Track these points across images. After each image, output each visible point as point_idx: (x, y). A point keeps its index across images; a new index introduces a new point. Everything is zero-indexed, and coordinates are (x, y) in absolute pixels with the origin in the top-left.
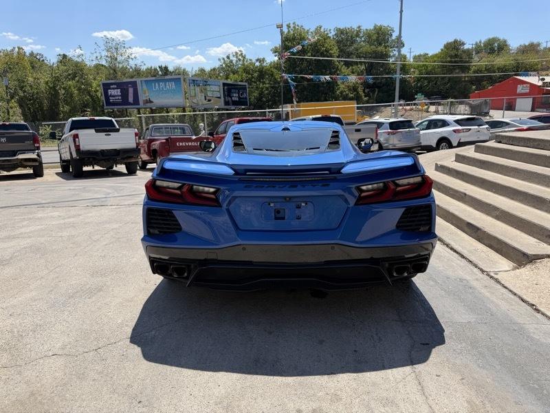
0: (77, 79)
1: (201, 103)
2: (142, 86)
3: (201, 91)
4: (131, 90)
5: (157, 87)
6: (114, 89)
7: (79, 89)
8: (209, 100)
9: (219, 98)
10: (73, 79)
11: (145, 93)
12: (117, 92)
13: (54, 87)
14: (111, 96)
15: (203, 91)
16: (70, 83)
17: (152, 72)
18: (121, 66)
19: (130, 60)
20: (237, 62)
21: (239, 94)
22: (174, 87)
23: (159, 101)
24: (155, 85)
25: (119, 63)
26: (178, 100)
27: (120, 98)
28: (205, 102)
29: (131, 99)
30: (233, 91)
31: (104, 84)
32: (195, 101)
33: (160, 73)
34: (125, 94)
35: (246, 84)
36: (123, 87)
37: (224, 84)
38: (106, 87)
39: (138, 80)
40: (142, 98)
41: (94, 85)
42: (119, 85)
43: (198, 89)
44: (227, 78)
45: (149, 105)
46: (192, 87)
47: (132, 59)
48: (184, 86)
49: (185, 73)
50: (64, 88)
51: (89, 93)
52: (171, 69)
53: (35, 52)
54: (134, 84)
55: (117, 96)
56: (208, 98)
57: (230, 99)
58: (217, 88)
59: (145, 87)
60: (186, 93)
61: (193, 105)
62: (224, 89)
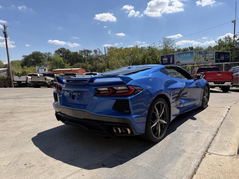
0: (152, 55)
1: (202, 62)
2: (176, 56)
3: (203, 57)
4: (172, 58)
5: (182, 56)
6: (165, 58)
7: (152, 59)
8: (207, 60)
9: (213, 59)
10: (151, 55)
11: (177, 59)
12: (165, 59)
13: (144, 59)
14: (164, 61)
16: (149, 57)
18: (169, 48)
19: (173, 46)
20: (226, 41)
21: (225, 56)
22: (190, 55)
23: (182, 62)
26: (191, 61)
27: (167, 61)
28: (205, 61)
29: (171, 62)
30: (221, 55)
31: (161, 56)
32: (199, 61)
33: (189, 50)
34: (169, 60)
35: (230, 52)
36: (168, 57)
37: (216, 52)
38: (162, 57)
39: (175, 54)
40: (176, 61)
41: (158, 57)
43: (201, 56)
44: (219, 49)
45: (178, 64)
46: (198, 55)
48: (194, 54)
50: (147, 59)
51: (156, 60)
52: (194, 48)
53: (143, 47)
54: (173, 56)
55: (166, 61)
56: (206, 59)
57: (219, 59)
58: (212, 55)
59: (177, 56)
60: (195, 58)
61: (198, 63)
62: (216, 54)
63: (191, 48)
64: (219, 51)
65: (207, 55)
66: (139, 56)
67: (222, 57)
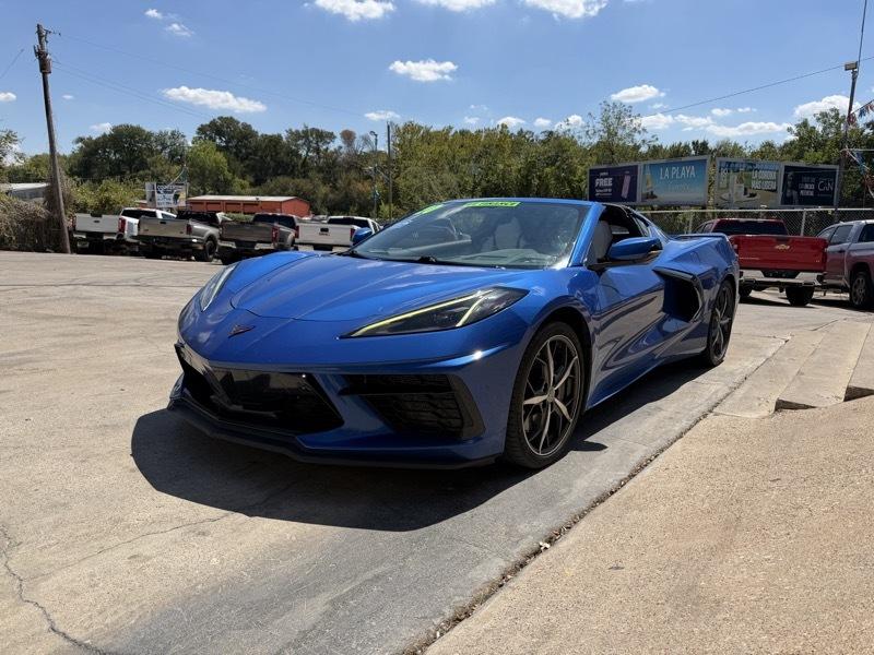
0: (558, 164)
1: (735, 200)
2: (644, 173)
3: (740, 180)
4: (627, 180)
5: (667, 175)
6: (604, 177)
7: (558, 178)
8: (753, 195)
9: (775, 191)
10: (553, 164)
11: (647, 184)
12: (605, 182)
13: (527, 176)
14: (598, 188)
15: (745, 180)
16: (548, 170)
18: (621, 143)
19: (636, 134)
20: (824, 129)
21: (816, 183)
22: (693, 173)
23: (665, 195)
24: (664, 172)
25: (620, 139)
26: (697, 193)
27: (610, 190)
28: (745, 198)
29: (625, 193)
30: (805, 179)
31: (591, 171)
32: (725, 196)
33: (693, 152)
34: (617, 186)
35: (837, 168)
36: (617, 174)
37: (787, 169)
38: (594, 174)
39: (640, 165)
40: (641, 190)
41: (579, 173)
42: (612, 172)
43: (734, 177)
44: (799, 157)
45: (649, 201)
46: (724, 174)
47: (639, 132)
48: (710, 169)
50: (539, 178)
51: (570, 183)
52: (712, 145)
53: (525, 130)
54: (633, 171)
55: (608, 187)
56: (750, 191)
57: (795, 193)
58: (772, 175)
59: (648, 175)
60: (712, 183)
61: (721, 202)
62: (785, 176)
63: (702, 148)
64: (802, 163)
65: (755, 175)
66: (509, 166)
67: (807, 186)
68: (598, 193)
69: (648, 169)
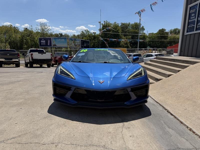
1: (73, 47)
2: (53, 40)
3: (73, 43)
4: (49, 41)
5: (58, 40)
6: (43, 40)
7: (31, 40)
8: (76, 46)
9: (80, 45)
10: (29, 36)
11: (54, 42)
12: (43, 42)
13: (22, 39)
14: (42, 43)
15: (74, 42)
16: (28, 38)
17: (57, 35)
19: (49, 31)
20: (86, 33)
22: (64, 40)
23: (58, 45)
24: (57, 40)
25: (45, 32)
26: (65, 45)
28: (75, 46)
29: (49, 44)
30: (84, 43)
32: (71, 46)
33: (59, 36)
34: (47, 42)
35: (89, 41)
37: (82, 41)
38: (40, 40)
39: (52, 38)
40: (53, 44)
41: (36, 39)
42: (45, 39)
43: (72, 42)
44: (83, 38)
45: (55, 46)
46: (70, 41)
47: (50, 30)
48: (68, 40)
49: (68, 36)
50: (26, 39)
51: (34, 41)
53: (15, 27)
54: (50, 39)
55: (44, 43)
56: (75, 45)
57: (83, 45)
58: (79, 42)
59: (54, 40)
60: (68, 43)
62: (81, 42)
63: (61, 35)
64: (83, 40)
65: (76, 41)
66: (16, 36)
67: (85, 44)
68: (42, 44)
69: (53, 39)
